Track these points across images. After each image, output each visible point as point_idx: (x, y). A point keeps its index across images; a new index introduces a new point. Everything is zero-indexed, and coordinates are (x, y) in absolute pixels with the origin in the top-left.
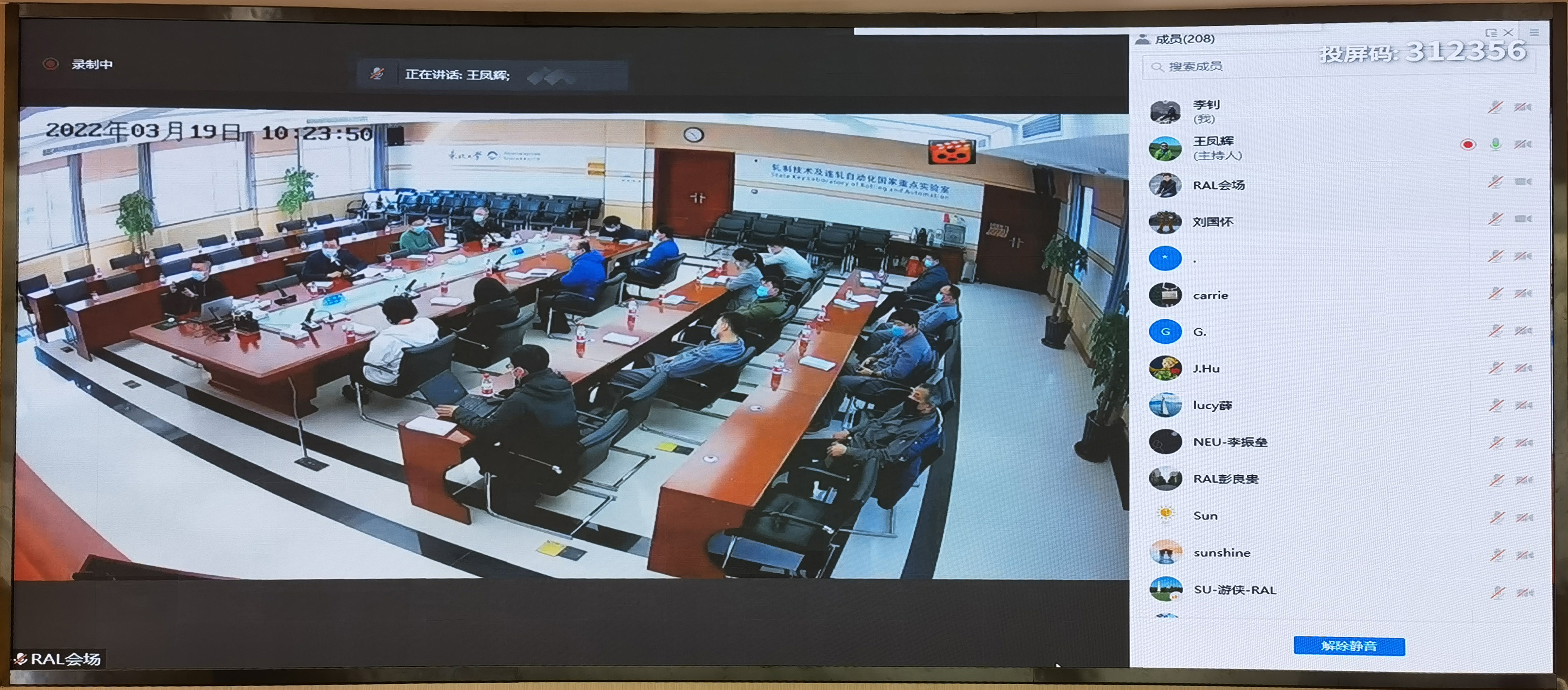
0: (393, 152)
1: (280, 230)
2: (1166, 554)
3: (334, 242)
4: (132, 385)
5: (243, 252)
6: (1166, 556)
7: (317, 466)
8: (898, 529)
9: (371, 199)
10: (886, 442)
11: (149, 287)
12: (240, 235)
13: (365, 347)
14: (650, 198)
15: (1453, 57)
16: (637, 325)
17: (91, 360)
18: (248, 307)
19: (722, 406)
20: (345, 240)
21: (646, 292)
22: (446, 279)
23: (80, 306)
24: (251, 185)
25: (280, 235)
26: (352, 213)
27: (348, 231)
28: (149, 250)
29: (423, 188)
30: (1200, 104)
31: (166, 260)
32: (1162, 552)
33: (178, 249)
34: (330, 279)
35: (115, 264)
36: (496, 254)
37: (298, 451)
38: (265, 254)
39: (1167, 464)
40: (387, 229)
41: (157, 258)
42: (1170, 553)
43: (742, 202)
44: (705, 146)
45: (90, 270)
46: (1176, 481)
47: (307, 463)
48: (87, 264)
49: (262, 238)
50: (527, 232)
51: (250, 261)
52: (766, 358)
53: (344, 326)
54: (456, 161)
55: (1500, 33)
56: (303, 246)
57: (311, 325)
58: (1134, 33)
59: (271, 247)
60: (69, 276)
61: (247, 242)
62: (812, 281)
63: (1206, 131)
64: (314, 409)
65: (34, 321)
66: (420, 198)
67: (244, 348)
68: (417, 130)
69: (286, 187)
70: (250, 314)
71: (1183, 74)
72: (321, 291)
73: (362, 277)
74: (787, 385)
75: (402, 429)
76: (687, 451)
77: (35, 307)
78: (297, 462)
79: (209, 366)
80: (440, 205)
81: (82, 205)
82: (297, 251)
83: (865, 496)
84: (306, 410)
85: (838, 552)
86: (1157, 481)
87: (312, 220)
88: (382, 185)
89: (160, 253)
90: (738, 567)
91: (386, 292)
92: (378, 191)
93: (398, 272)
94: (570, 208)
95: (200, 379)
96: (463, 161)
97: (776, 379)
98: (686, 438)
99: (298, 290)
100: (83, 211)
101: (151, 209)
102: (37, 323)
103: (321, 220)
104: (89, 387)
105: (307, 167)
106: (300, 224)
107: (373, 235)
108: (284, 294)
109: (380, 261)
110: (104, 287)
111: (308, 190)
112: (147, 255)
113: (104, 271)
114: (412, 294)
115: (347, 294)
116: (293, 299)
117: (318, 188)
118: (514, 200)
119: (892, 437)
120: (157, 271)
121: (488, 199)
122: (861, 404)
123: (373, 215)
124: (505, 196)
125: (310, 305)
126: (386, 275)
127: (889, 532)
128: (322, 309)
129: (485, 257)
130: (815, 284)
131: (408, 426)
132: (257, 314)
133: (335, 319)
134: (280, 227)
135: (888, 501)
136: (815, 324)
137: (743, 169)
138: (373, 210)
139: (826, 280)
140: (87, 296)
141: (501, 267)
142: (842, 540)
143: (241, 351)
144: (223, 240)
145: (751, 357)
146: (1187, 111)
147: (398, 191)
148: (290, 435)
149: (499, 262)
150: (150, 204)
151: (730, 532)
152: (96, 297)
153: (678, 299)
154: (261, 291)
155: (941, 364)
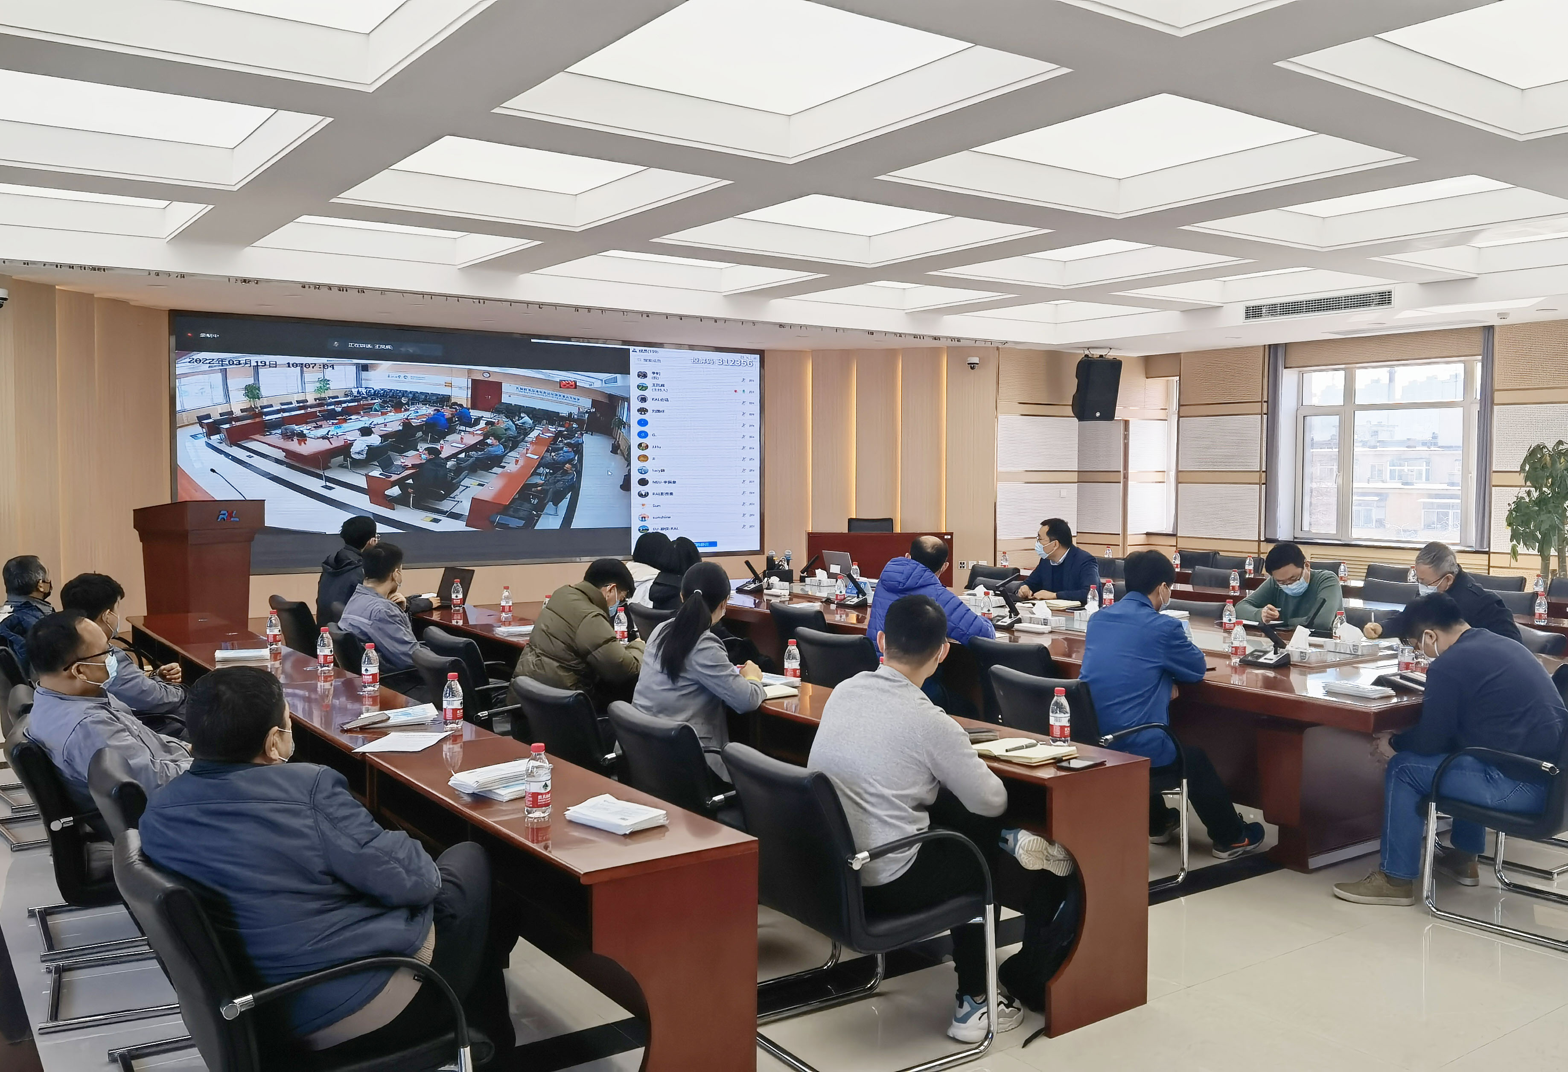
0: (364, 374)
1: (316, 401)
2: (643, 518)
3: (340, 406)
4: (250, 457)
5: (300, 408)
6: (644, 519)
7: (331, 488)
8: (559, 513)
9: (355, 391)
10: (555, 483)
11: (257, 420)
12: (298, 402)
13: (351, 445)
14: (469, 396)
15: (731, 364)
16: (464, 441)
17: (231, 447)
18: (301, 429)
19: (496, 470)
20: (344, 405)
21: (468, 429)
22: (386, 421)
23: (227, 426)
24: (303, 382)
25: (315, 403)
26: (346, 395)
27: (345, 402)
28: (258, 406)
29: (377, 387)
30: (654, 373)
31: (265, 410)
32: (642, 518)
33: (271, 406)
34: (337, 420)
35: (242, 411)
36: (407, 413)
37: (323, 483)
38: (309, 409)
39: (644, 489)
40: (362, 402)
41: (262, 409)
42: (645, 518)
43: (505, 399)
44: (490, 379)
45: (231, 413)
46: (647, 495)
47: (326, 487)
48: (230, 410)
49: (308, 403)
50: (421, 405)
51: (303, 412)
52: (512, 454)
53: (345, 437)
54: (389, 378)
55: (745, 358)
56: (325, 407)
57: (329, 436)
58: (631, 348)
59: (311, 407)
60: (221, 415)
61: (301, 404)
62: (531, 428)
63: (656, 382)
64: (330, 468)
65: (205, 431)
66: (375, 391)
67: (300, 444)
68: (374, 367)
69: (318, 385)
70: (302, 431)
71: (648, 362)
72: (333, 424)
73: (351, 419)
74: (521, 463)
75: (367, 476)
76: (483, 485)
77: (206, 427)
78: (322, 487)
79: (284, 450)
80: (384, 394)
81: (227, 387)
82: (322, 408)
83: (548, 502)
84: (326, 467)
85: (537, 520)
86: (640, 495)
87: (329, 398)
88: (359, 385)
89: (262, 407)
90: (499, 525)
91: (361, 425)
92: (358, 387)
93: (366, 418)
94: (438, 398)
95: (281, 455)
96: (393, 378)
97: (517, 461)
98: (483, 480)
99: (324, 423)
100: (228, 390)
101: (259, 391)
102: (206, 433)
103: (333, 398)
104: (230, 457)
105: (327, 377)
106: (324, 399)
107: (356, 404)
108: (317, 424)
109: (359, 414)
110: (238, 419)
111: (328, 386)
112: (257, 408)
113: (237, 413)
114: (372, 426)
115: (344, 425)
116: (321, 426)
117: (332, 385)
118: (415, 393)
119: (558, 481)
120: (262, 414)
121: (404, 393)
122: (548, 471)
123: (355, 396)
124: (411, 392)
125: (329, 429)
126: (361, 419)
127: (556, 514)
128: (333, 430)
129: (403, 414)
130: (532, 429)
131: (370, 474)
132: (305, 432)
133: (339, 434)
134: (315, 400)
135: (556, 504)
136: (532, 443)
137: (505, 387)
138: (356, 394)
139: (536, 428)
140: (230, 423)
141: (409, 418)
142: (539, 516)
143: (298, 445)
144: (291, 403)
145: (507, 453)
146: (650, 375)
147: (366, 388)
148: (319, 477)
149: (408, 416)
150: (259, 389)
151: (498, 513)
152: (234, 423)
153: (480, 432)
154: (307, 423)
155: (576, 458)
